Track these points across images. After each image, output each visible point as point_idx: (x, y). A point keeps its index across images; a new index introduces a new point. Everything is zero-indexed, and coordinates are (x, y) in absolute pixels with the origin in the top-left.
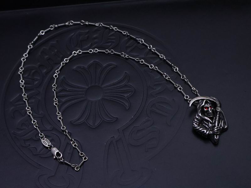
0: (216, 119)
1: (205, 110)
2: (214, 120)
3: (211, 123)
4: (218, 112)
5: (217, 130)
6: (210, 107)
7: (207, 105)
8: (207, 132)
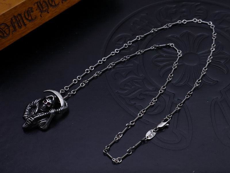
0: (41, 114)
1: (44, 102)
2: (40, 114)
3: (35, 113)
4: (49, 112)
5: (29, 120)
6: (48, 103)
7: (49, 100)
8: (26, 114)
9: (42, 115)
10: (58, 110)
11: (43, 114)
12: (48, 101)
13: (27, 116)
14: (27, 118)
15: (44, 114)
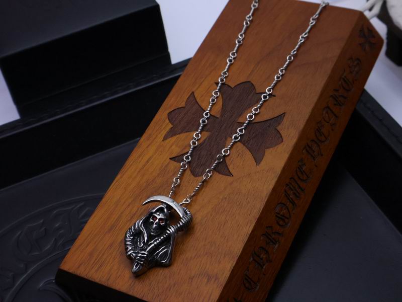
0: (156, 241)
1: (151, 220)
2: (153, 242)
3: (144, 242)
4: (167, 233)
6: (160, 219)
7: (159, 215)
8: (130, 250)
9: (158, 241)
10: (179, 226)
11: (158, 239)
12: (158, 217)
13: (133, 253)
14: (134, 254)
15: (160, 240)
